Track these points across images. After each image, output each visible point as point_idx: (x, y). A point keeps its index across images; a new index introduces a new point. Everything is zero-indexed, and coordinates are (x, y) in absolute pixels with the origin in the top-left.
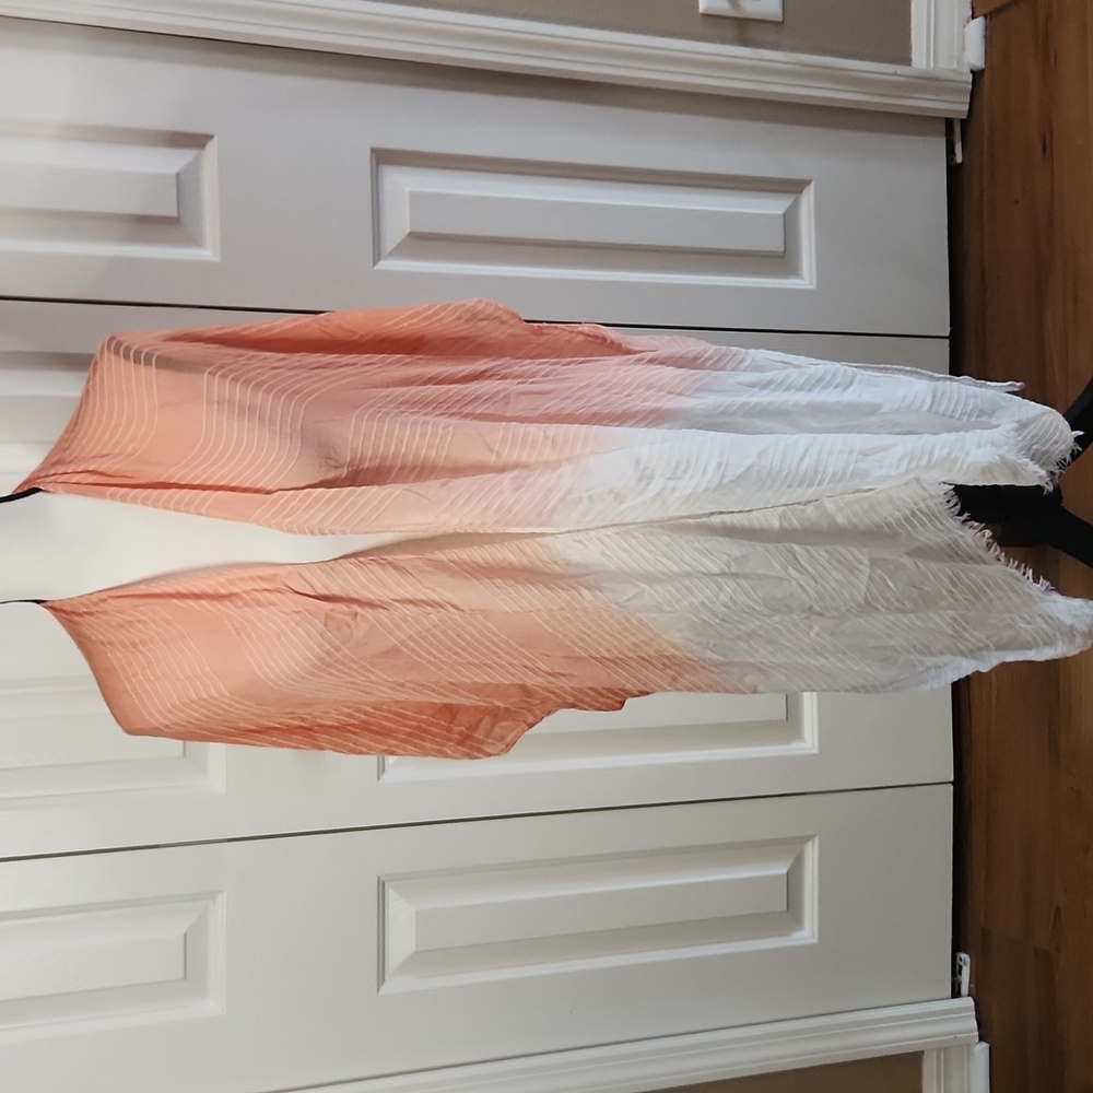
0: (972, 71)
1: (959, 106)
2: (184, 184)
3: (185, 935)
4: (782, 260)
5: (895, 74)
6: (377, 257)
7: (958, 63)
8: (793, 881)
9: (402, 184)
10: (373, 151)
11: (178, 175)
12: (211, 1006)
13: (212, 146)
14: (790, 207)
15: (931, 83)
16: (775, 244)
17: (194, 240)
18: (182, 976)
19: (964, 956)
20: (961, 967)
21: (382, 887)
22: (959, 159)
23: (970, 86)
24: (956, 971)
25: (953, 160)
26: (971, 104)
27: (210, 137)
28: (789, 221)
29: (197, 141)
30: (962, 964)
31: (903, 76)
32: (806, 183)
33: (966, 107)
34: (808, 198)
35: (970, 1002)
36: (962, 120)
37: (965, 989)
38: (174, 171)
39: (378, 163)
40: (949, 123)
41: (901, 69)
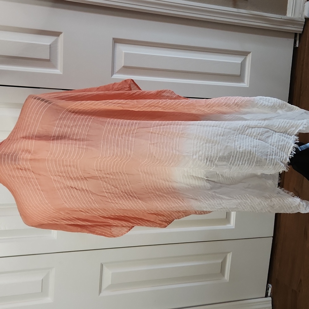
0: (305, 18)
1: (300, 29)
2: (52, 48)
3: (42, 280)
4: (239, 78)
5: (281, 19)
6: (113, 73)
7: (301, 15)
8: (223, 264)
9: (122, 49)
10: (113, 39)
11: (50, 45)
12: (49, 300)
13: (62, 36)
14: (243, 60)
15: (292, 22)
16: (238, 73)
17: (54, 67)
18: (41, 291)
19: (270, 285)
20: (269, 288)
21: (102, 265)
22: (297, 46)
23: (304, 23)
24: (267, 289)
25: (295, 46)
26: (304, 29)
27: (61, 33)
28: (243, 65)
29: (57, 34)
30: (269, 287)
31: (283, 19)
32: (249, 53)
33: (302, 30)
34: (249, 58)
35: (270, 298)
36: (300, 34)
37: (269, 294)
38: (49, 44)
39: (114, 43)
40: (296, 34)
41: (283, 17)
